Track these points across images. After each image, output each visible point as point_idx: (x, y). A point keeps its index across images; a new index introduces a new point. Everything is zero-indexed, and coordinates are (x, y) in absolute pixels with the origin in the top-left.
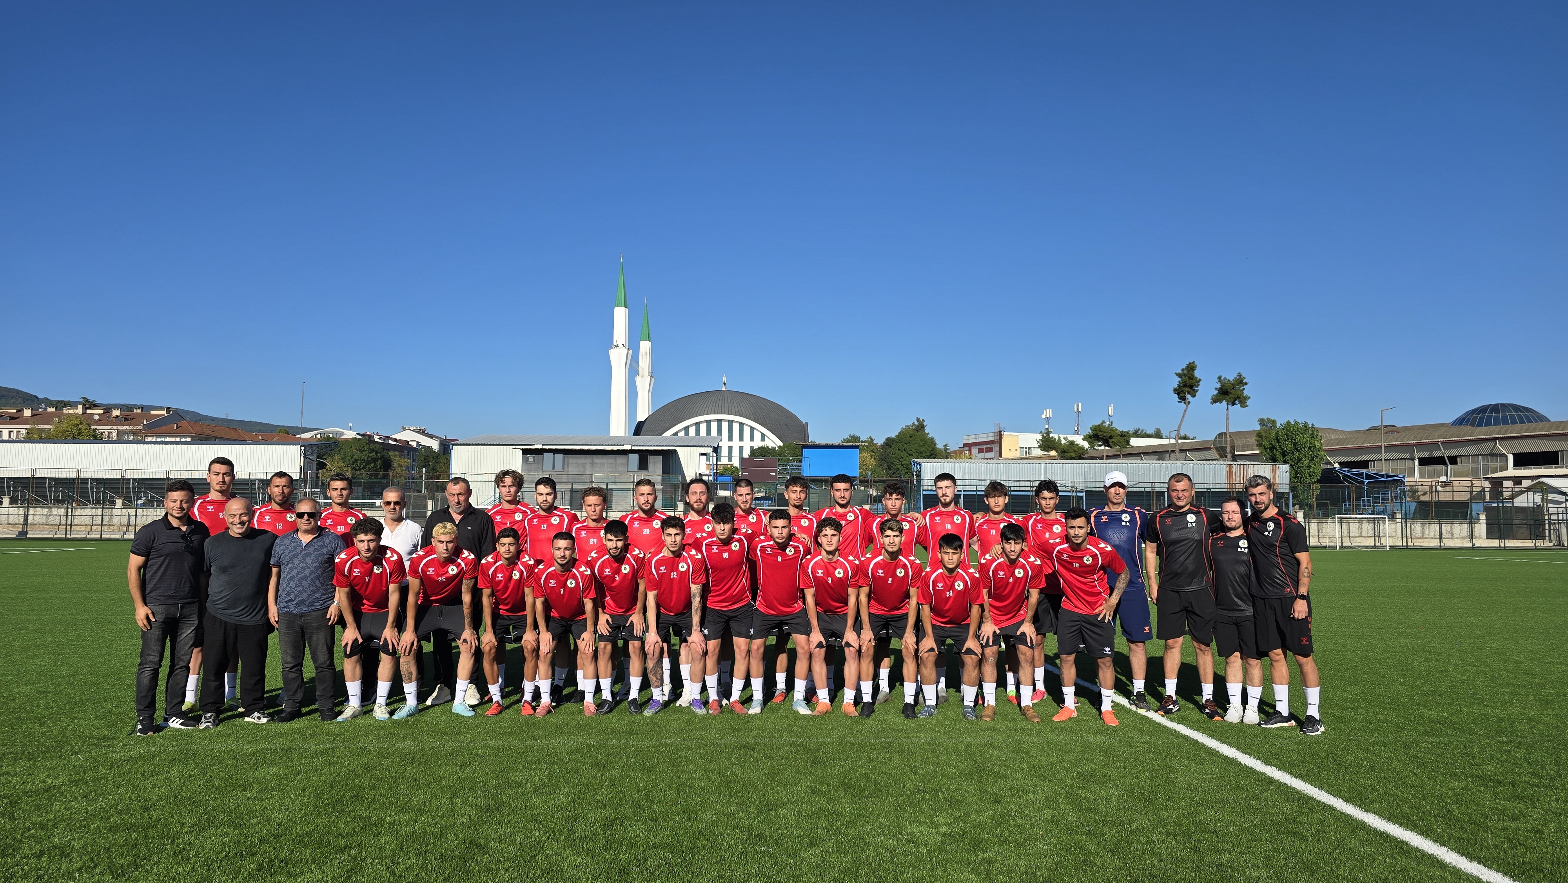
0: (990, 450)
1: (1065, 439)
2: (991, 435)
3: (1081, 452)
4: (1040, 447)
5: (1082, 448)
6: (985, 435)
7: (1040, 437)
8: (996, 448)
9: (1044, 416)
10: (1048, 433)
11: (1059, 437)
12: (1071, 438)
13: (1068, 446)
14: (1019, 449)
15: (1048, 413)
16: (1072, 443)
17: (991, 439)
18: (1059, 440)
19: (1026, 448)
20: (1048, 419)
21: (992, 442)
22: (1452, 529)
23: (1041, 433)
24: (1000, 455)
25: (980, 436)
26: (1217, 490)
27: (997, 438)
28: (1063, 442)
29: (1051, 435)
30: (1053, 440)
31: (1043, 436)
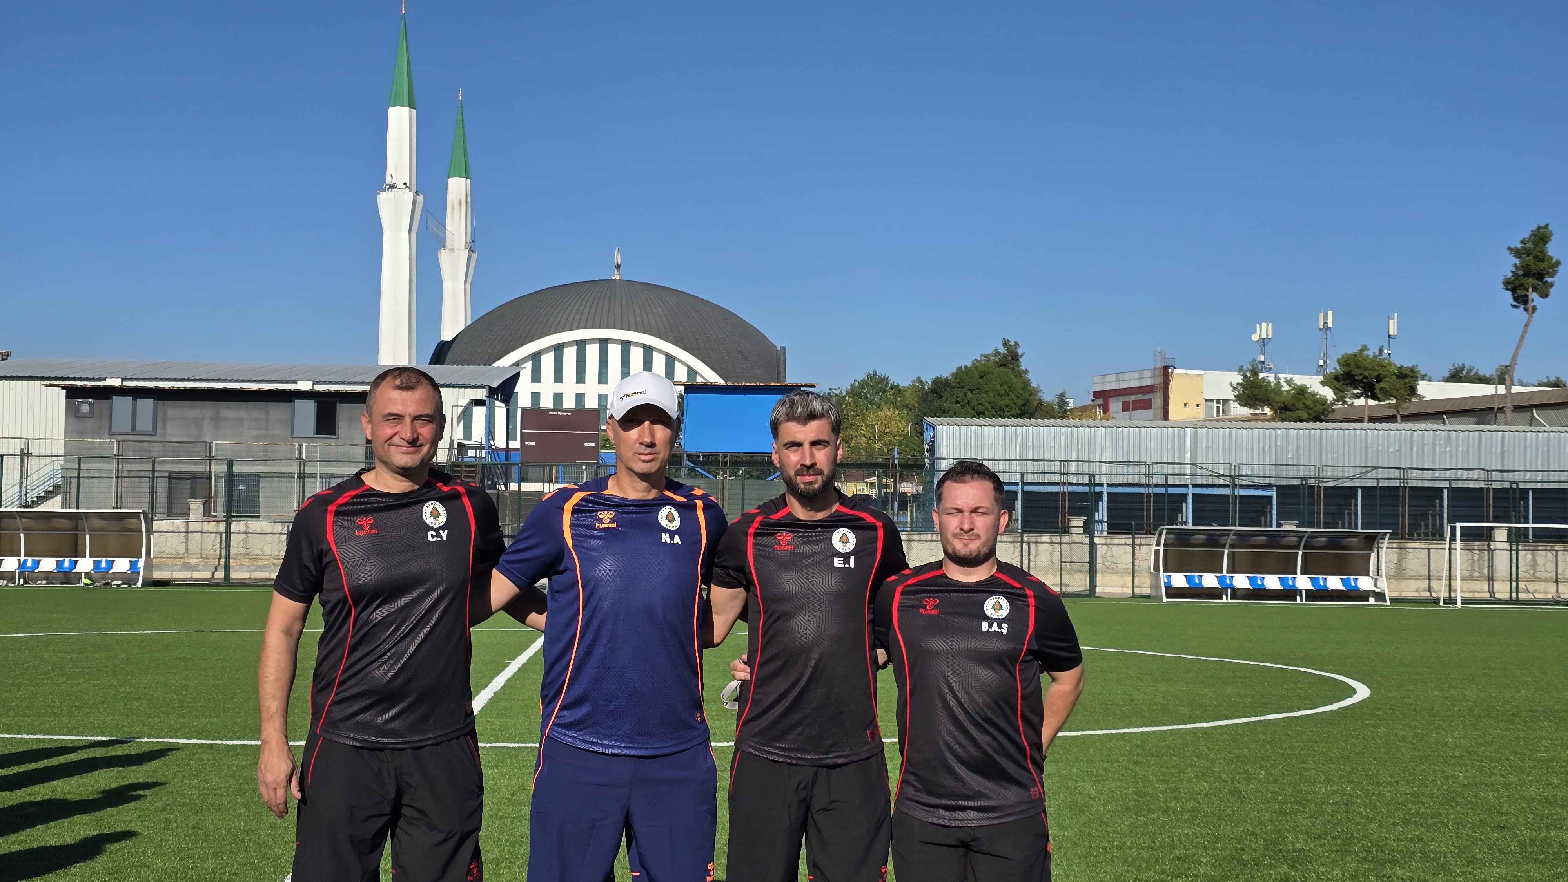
0: (1146, 405)
1: (1289, 382)
2: (1148, 374)
3: (1320, 408)
4: (1238, 398)
5: (1323, 402)
6: (1137, 375)
7: (1239, 379)
8: (1157, 401)
9: (1255, 337)
10: (1255, 373)
11: (1277, 379)
12: (1300, 380)
13: (1293, 397)
14: (1202, 403)
15: (1264, 330)
16: (1302, 391)
17: (1147, 382)
18: (1278, 384)
19: (1218, 401)
20: (1263, 342)
21: (1149, 389)
23: (1240, 370)
24: (1166, 416)
25: (1126, 376)
26: (1552, 486)
27: (1159, 380)
28: (1285, 388)
29: (1261, 375)
30: (1265, 383)
31: (1245, 376)
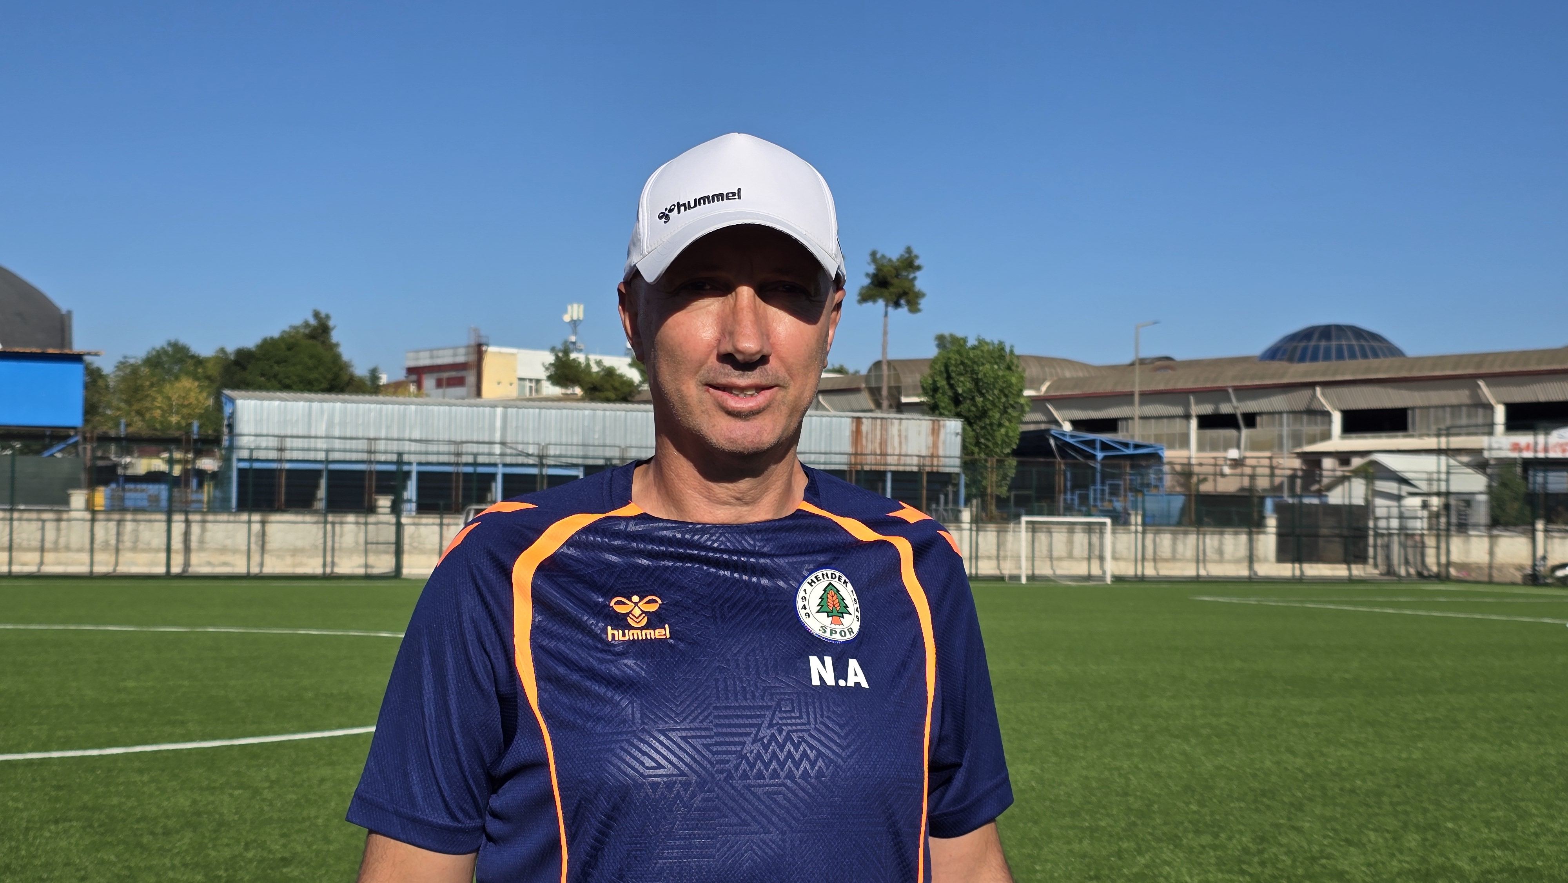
0: (459, 382)
1: (599, 363)
2: (462, 351)
3: (626, 389)
4: (550, 378)
5: (630, 383)
6: (450, 352)
7: (550, 358)
8: (471, 379)
9: (567, 318)
10: (566, 352)
11: (587, 359)
12: (609, 361)
13: (603, 378)
14: (516, 382)
15: (575, 312)
16: (610, 373)
17: (461, 359)
18: (588, 365)
19: (531, 380)
20: (574, 323)
21: (463, 366)
22: (1221, 543)
23: (553, 350)
24: (479, 393)
25: (441, 353)
27: (472, 358)
28: (595, 369)
29: (573, 356)
30: (575, 364)
31: (557, 357)
